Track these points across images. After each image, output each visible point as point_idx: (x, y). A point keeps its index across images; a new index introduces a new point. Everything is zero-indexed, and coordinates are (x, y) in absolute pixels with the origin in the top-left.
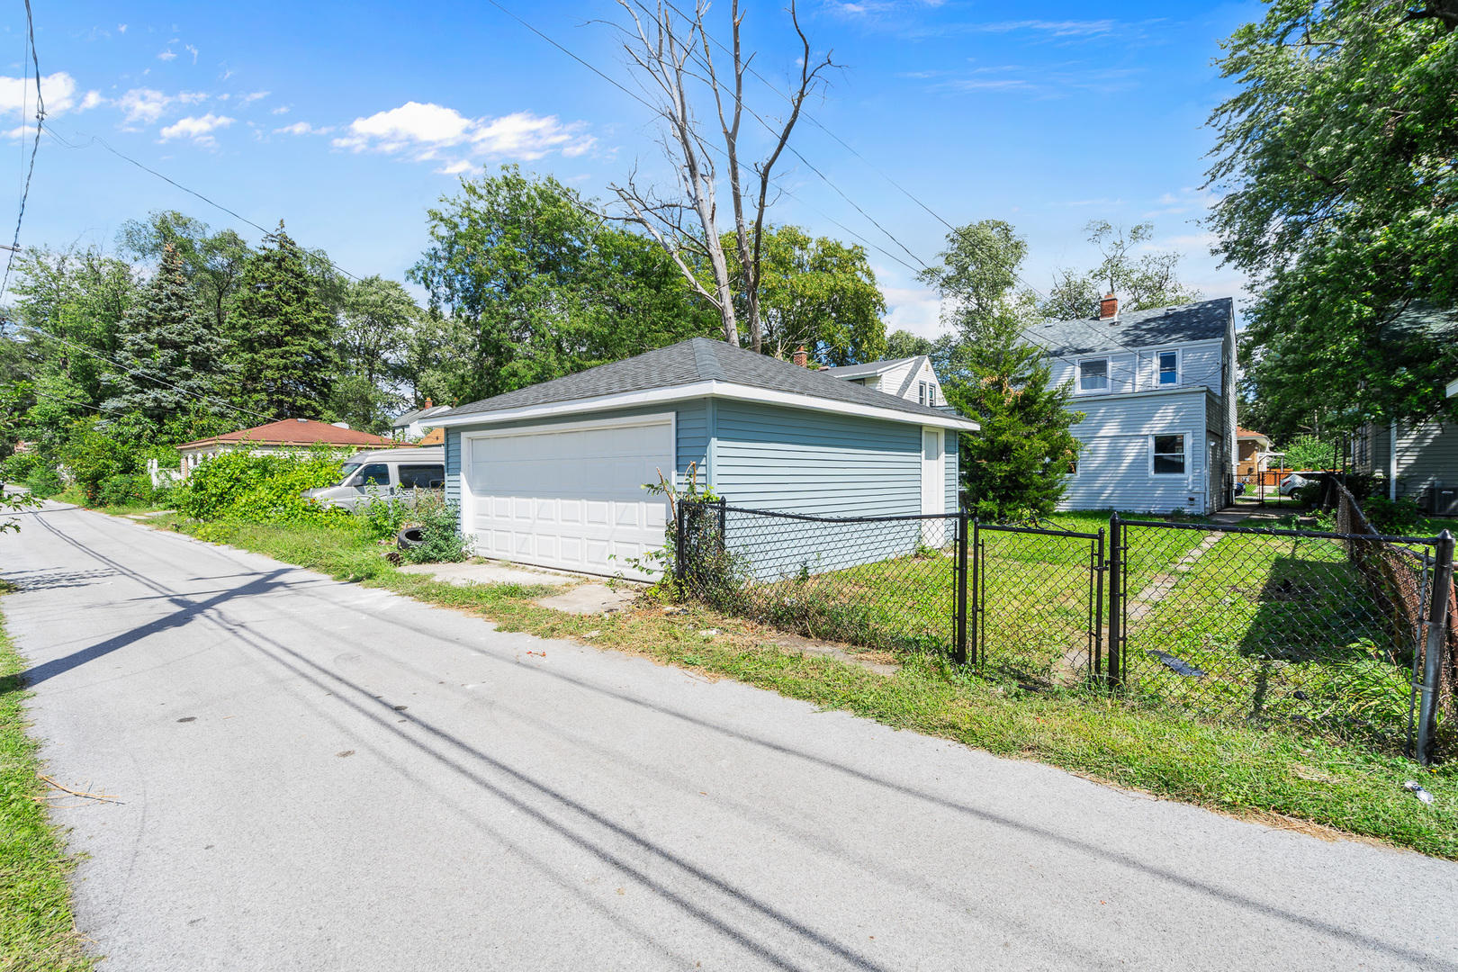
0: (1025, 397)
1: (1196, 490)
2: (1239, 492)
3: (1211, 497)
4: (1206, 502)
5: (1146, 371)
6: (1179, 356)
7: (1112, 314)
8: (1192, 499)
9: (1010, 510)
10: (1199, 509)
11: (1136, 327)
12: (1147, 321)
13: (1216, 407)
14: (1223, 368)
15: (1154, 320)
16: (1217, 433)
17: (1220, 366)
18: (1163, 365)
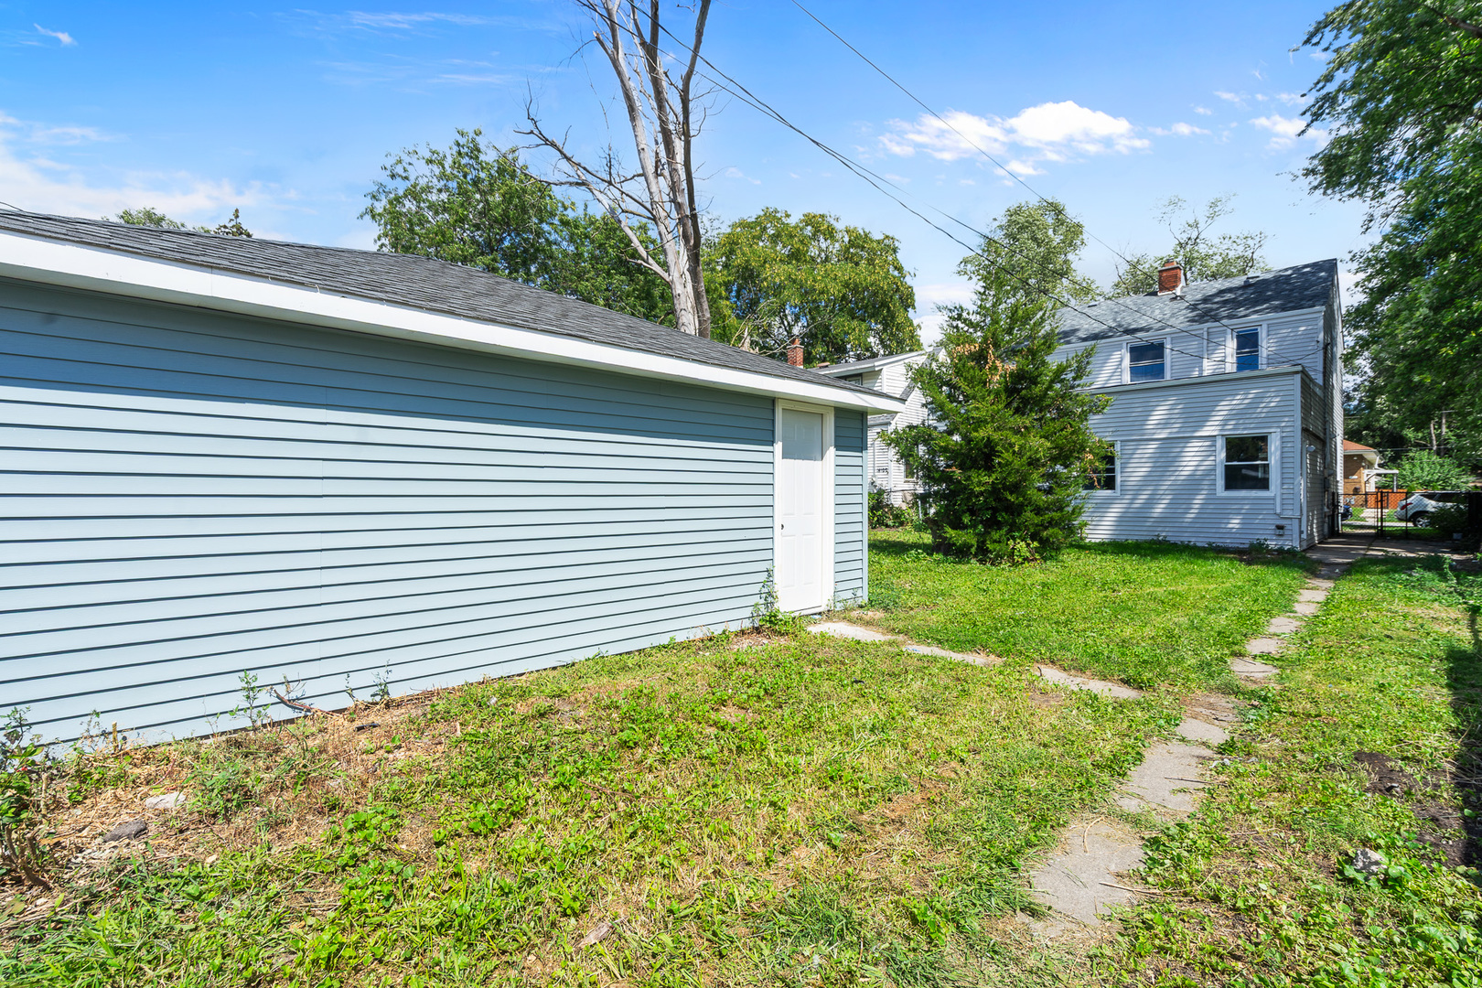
0: (1019, 377)
1: (1288, 514)
2: (1346, 515)
3: (1310, 523)
4: (1301, 529)
5: (1218, 356)
6: (1263, 334)
7: (1174, 287)
8: (1280, 527)
9: (995, 541)
10: (1292, 542)
11: (1206, 300)
12: (1221, 292)
13: (1315, 398)
14: (1325, 348)
15: (1230, 290)
16: (1317, 438)
17: (1322, 346)
18: (1240, 347)
